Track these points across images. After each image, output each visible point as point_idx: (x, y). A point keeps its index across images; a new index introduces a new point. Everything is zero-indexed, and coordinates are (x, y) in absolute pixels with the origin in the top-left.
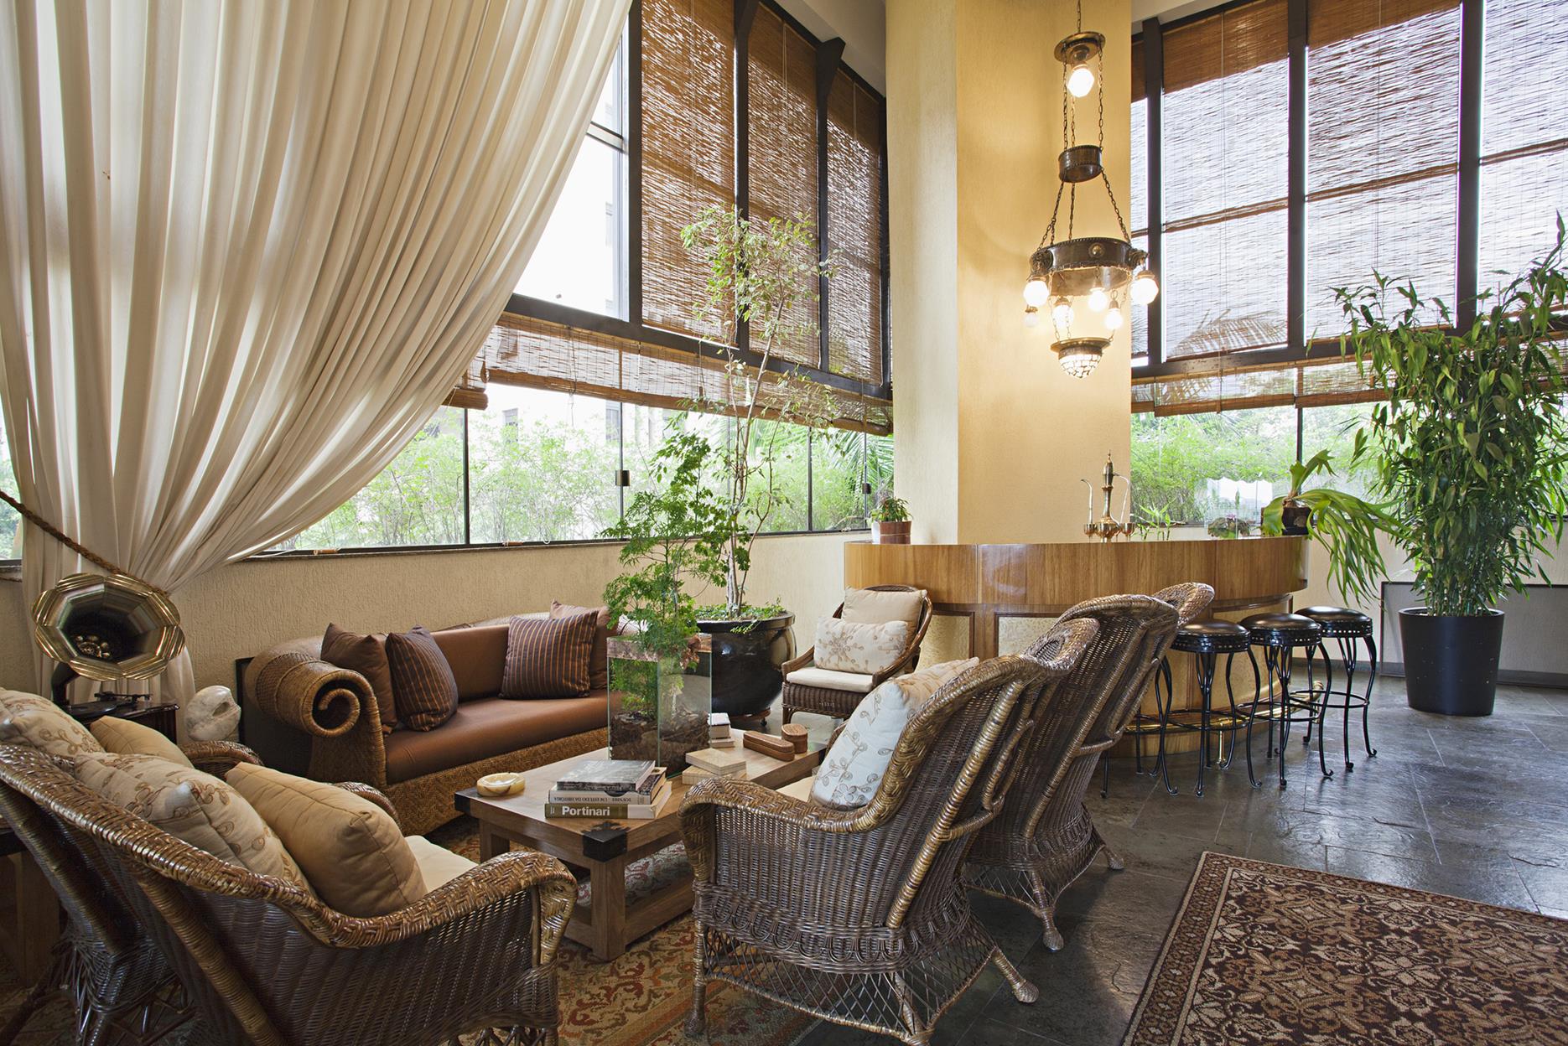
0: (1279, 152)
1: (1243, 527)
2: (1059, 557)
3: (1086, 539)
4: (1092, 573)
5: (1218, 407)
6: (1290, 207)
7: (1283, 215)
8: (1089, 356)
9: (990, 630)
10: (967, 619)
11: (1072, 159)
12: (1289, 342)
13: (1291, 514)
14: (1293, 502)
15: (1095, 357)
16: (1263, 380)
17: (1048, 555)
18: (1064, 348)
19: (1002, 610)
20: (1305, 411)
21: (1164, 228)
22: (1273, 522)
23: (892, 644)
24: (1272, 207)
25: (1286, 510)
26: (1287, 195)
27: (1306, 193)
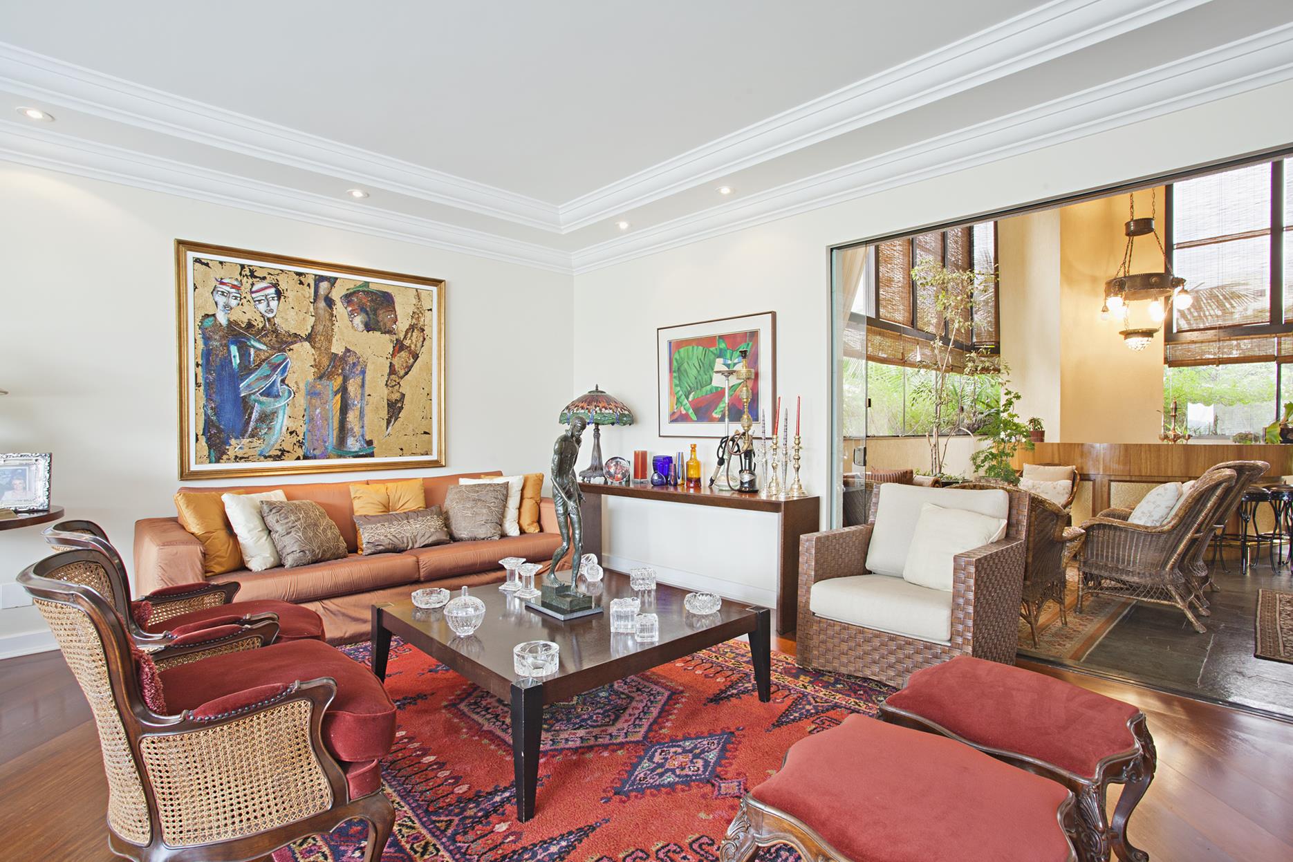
0: (1264, 199)
1: (1256, 438)
2: (1150, 451)
3: (1160, 442)
4: (1170, 459)
5: (1217, 361)
6: (1272, 234)
7: (1267, 240)
8: (1146, 339)
9: (1105, 489)
10: (1091, 483)
11: (1135, 225)
12: (1271, 322)
13: (1286, 432)
14: (1286, 425)
15: (1150, 339)
16: (1247, 345)
17: (1143, 449)
18: (1128, 334)
19: (1112, 478)
20: (1283, 365)
21: (1175, 247)
22: (1275, 437)
23: (1065, 492)
24: (1261, 234)
25: (1282, 430)
26: (1269, 227)
27: (1284, 226)
